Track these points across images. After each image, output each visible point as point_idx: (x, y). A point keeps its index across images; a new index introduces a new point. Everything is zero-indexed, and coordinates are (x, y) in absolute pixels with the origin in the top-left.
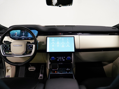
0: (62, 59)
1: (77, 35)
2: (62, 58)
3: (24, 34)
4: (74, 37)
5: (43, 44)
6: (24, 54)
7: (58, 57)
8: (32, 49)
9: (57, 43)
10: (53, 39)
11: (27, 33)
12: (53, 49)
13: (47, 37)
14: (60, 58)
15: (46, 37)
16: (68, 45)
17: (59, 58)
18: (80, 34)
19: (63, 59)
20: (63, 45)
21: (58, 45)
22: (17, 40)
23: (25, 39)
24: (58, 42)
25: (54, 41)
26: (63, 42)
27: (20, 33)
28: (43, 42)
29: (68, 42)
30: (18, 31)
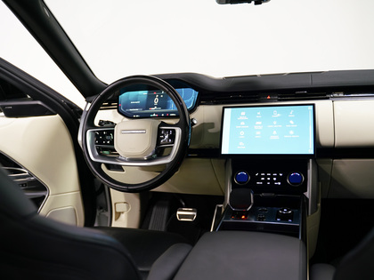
0: (272, 181)
1: (328, 98)
2: (272, 177)
3: (156, 101)
4: (314, 105)
5: (210, 131)
6: (150, 159)
7: (260, 174)
8: (173, 142)
9: (256, 127)
10: (243, 113)
11: (167, 99)
12: (241, 144)
13: (224, 108)
14: (266, 177)
15: (221, 107)
16: (291, 132)
17: (263, 176)
18: (335, 95)
19: (276, 181)
20: (275, 132)
21: (258, 133)
22: (136, 118)
23: (159, 116)
24: (260, 123)
25: (246, 118)
26: (275, 123)
27: (146, 97)
28: (212, 125)
29: (292, 122)
30: (140, 92)
